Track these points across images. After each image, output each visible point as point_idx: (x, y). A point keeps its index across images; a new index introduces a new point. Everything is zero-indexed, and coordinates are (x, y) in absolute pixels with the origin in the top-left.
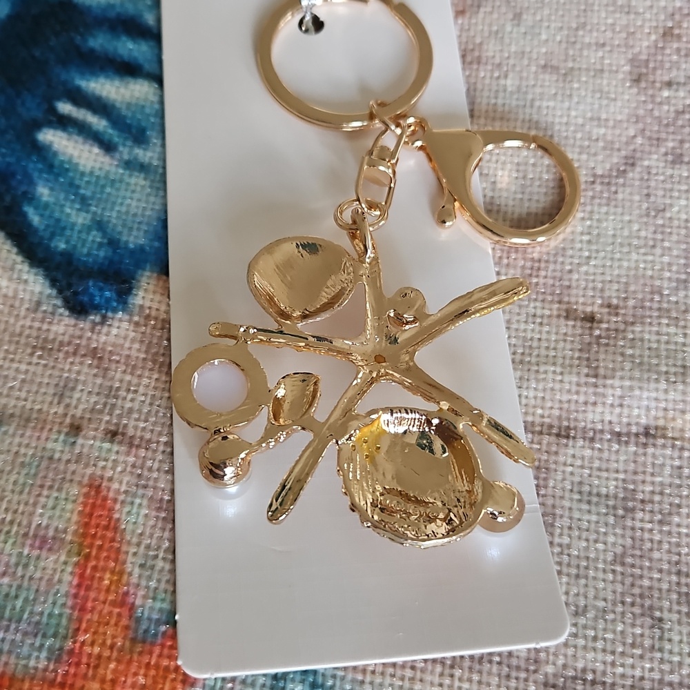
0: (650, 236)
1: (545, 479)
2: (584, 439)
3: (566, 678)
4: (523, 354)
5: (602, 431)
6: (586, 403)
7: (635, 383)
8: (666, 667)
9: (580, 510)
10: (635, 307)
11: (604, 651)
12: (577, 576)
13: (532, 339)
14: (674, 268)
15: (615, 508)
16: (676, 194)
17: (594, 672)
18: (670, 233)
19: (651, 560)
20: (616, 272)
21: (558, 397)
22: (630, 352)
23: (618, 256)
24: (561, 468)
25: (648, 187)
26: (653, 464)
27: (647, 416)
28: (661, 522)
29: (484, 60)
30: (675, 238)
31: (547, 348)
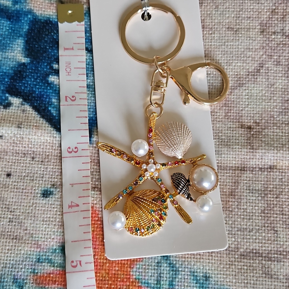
0: (269, 95)
1: (237, 186)
2: (250, 171)
3: (247, 252)
4: (227, 142)
5: (255, 168)
6: (250, 158)
7: (266, 151)
8: (279, 246)
9: (249, 196)
10: (265, 123)
11: (259, 243)
12: (249, 219)
13: (230, 136)
14: (278, 107)
15: (261, 194)
16: (278, 78)
17: (256, 249)
18: (276, 94)
19: (273, 211)
20: (258, 110)
21: (240, 157)
22: (264, 139)
23: (258, 103)
24: (243, 182)
25: (268, 76)
26: (273, 178)
27: (270, 162)
28: (276, 198)
29: (205, 27)
30: (278, 95)
31: (236, 139)
